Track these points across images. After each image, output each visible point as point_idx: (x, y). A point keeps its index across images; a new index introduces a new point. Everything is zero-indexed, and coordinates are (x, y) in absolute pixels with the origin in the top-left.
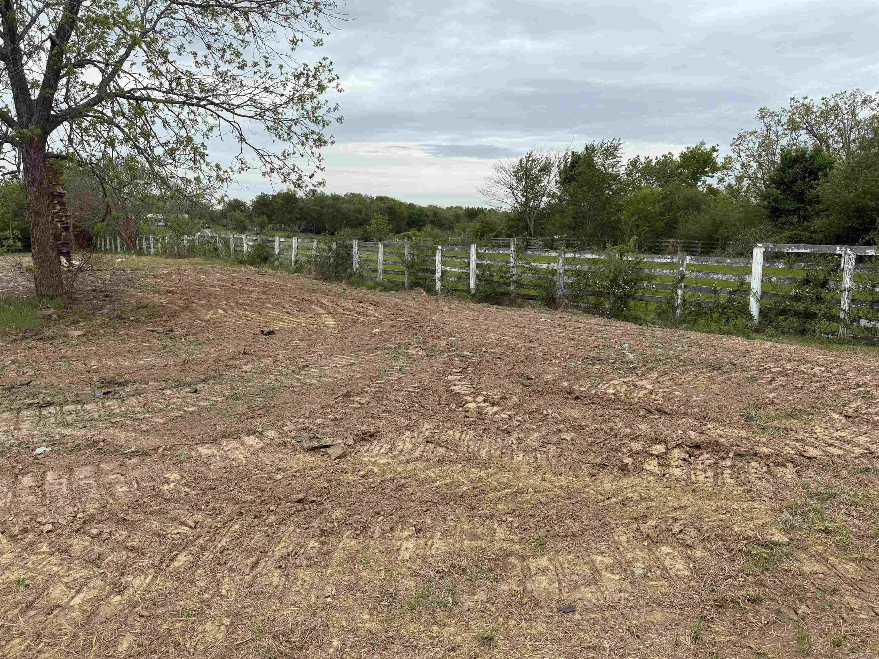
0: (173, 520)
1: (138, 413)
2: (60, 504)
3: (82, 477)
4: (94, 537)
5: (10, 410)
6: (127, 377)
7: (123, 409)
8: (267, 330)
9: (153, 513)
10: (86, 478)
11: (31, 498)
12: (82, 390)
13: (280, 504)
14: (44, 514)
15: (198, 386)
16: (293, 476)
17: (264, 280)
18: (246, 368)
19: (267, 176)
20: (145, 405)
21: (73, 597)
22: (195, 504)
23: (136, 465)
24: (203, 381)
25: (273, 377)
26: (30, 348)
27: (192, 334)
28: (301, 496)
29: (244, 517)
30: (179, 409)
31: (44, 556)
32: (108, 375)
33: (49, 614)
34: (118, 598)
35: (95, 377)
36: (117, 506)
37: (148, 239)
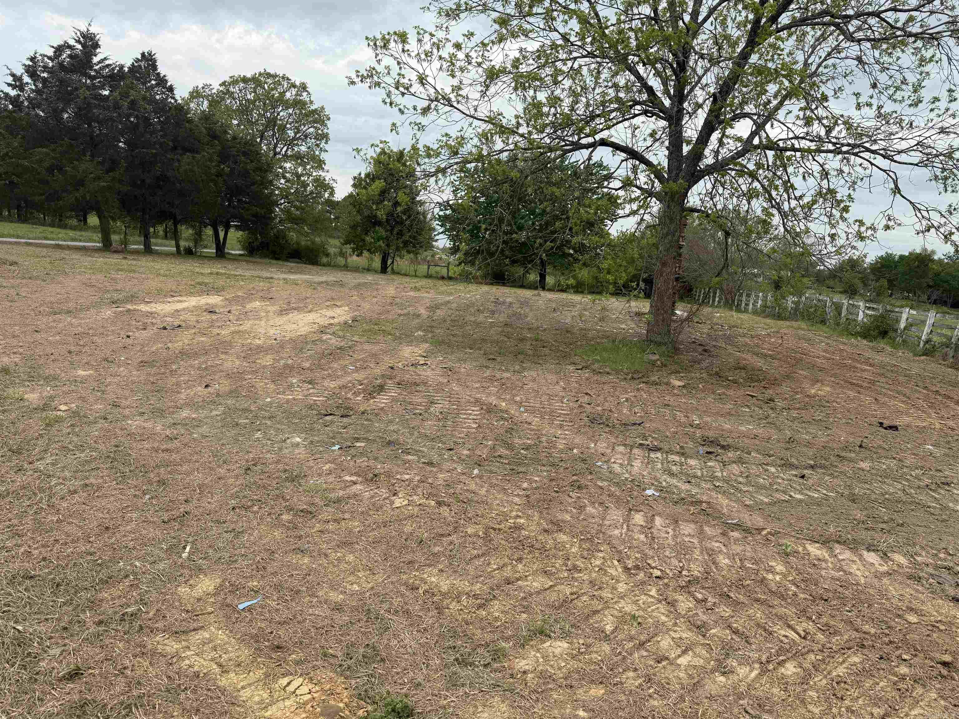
0: (780, 618)
1: (740, 483)
2: (667, 553)
3: (686, 533)
4: (698, 601)
5: (625, 445)
6: (730, 441)
7: (725, 474)
8: (886, 423)
9: (757, 600)
10: (690, 535)
11: (642, 537)
12: (686, 443)
13: (916, 656)
14: (653, 557)
15: (805, 472)
16: (934, 626)
17: (878, 358)
18: (863, 465)
19: (921, 234)
20: (747, 477)
21: (679, 656)
22: (804, 611)
23: (738, 540)
24: (812, 467)
25: (900, 486)
26: (638, 390)
27: (795, 409)
28: (947, 658)
29: (866, 651)
30: (784, 492)
31: (652, 600)
32: (711, 434)
33: (659, 662)
34: (722, 679)
35: (698, 433)
36: (721, 578)
37: (748, 296)
